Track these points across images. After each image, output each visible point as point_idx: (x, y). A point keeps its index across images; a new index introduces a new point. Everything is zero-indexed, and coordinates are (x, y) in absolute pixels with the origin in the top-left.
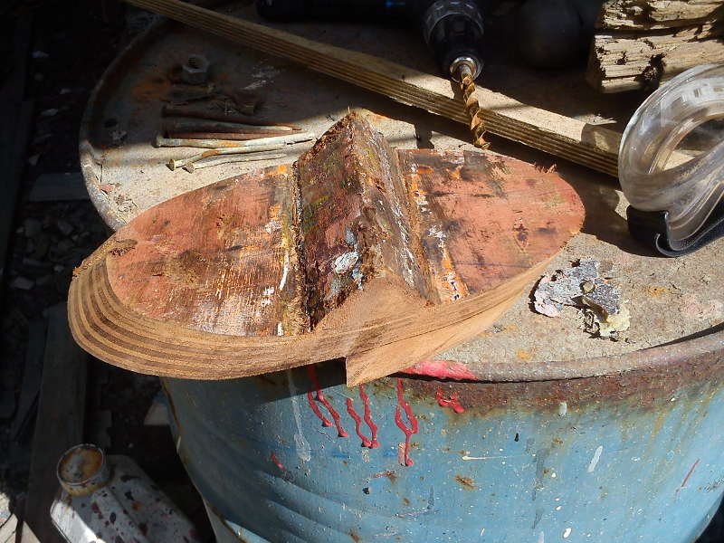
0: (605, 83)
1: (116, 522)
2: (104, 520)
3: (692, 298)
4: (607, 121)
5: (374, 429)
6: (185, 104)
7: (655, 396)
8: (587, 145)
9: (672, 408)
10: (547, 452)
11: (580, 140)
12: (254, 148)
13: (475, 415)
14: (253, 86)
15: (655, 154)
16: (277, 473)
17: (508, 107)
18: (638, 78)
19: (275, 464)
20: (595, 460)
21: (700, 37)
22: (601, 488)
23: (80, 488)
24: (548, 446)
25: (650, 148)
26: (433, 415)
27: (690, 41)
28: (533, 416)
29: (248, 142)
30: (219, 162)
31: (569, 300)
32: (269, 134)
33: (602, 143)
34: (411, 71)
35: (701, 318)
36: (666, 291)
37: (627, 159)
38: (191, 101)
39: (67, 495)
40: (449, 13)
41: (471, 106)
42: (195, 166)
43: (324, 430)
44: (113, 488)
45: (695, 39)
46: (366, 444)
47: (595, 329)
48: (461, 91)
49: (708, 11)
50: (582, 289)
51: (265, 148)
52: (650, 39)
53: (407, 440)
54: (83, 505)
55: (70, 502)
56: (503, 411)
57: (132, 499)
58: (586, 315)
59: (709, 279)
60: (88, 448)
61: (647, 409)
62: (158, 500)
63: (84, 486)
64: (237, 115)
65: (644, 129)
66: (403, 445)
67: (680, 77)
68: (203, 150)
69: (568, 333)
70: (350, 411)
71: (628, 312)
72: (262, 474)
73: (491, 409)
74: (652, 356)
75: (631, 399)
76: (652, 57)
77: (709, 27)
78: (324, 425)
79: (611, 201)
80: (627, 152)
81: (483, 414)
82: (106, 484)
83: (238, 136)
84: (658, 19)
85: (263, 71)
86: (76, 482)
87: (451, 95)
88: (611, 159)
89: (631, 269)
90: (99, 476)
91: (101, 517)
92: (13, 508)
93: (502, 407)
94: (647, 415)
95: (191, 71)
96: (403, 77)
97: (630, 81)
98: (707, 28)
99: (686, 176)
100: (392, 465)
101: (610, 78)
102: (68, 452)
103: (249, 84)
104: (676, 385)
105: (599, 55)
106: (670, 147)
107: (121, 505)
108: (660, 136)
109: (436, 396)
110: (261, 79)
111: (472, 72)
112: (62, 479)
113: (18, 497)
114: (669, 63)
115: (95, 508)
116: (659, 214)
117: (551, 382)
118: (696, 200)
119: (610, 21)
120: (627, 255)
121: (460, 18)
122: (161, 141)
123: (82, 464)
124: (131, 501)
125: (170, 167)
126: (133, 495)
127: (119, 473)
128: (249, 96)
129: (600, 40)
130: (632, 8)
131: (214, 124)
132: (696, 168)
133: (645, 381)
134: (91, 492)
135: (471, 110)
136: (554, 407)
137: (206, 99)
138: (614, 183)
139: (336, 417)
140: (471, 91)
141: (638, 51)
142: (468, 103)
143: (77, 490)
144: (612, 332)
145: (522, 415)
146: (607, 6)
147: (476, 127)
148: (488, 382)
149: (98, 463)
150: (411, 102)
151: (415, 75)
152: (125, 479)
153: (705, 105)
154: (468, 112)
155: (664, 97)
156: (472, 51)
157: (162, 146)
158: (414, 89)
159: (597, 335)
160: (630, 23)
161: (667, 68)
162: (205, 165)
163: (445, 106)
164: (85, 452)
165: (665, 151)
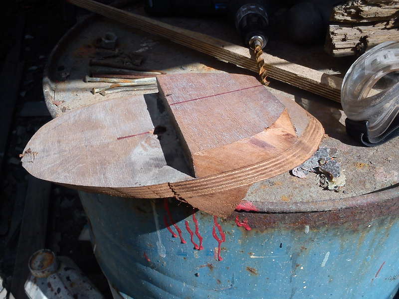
0: (335, 51)
1: (60, 294)
2: (54, 292)
3: (381, 170)
4: (336, 73)
5: (201, 239)
6: (102, 59)
7: (359, 223)
8: (324, 85)
9: (368, 231)
10: (298, 255)
11: (320, 82)
12: (139, 83)
13: (257, 232)
14: (140, 50)
15: (362, 90)
16: (147, 264)
17: (281, 64)
18: (353, 49)
19: (146, 259)
20: (326, 259)
21: (388, 27)
22: (329, 276)
23: (41, 273)
24: (298, 250)
25: (359, 87)
26: (234, 231)
27: (382, 29)
28: (290, 234)
29: (136, 80)
30: (119, 90)
31: (312, 169)
32: (148, 76)
33: (332, 84)
34: (227, 43)
35: (386, 180)
36: (367, 165)
37: (345, 93)
38: (105, 58)
39: (34, 278)
40: (249, 12)
41: (260, 62)
42: (106, 92)
43: (173, 240)
44: (60, 274)
45: (385, 28)
46: (196, 247)
47: (325, 185)
48: (254, 54)
49: (392, 12)
50: (319, 163)
51: (146, 83)
52: (360, 27)
53: (219, 246)
54: (43, 283)
55: (35, 281)
56: (273, 230)
57: (70, 280)
58: (321, 177)
59: (391, 159)
60: (46, 252)
61: (355, 231)
62: (84, 282)
63: (43, 272)
64: (131, 66)
65: (355, 76)
66: (217, 249)
67: (376, 48)
68: (111, 84)
69: (310, 187)
70: (188, 229)
71: (345, 176)
72: (139, 265)
73: (266, 229)
74: (358, 200)
75: (346, 225)
76: (361, 38)
77: (393, 22)
78: (173, 236)
79: (337, 116)
80: (346, 89)
81: (262, 231)
82: (56, 272)
83: (131, 77)
84: (364, 17)
85: (147, 43)
86: (39, 270)
87: (249, 56)
88: (337, 92)
89: (347, 153)
90: (52, 268)
91: (52, 290)
92: (4, 285)
93: (273, 228)
94: (355, 234)
95: (107, 41)
96: (223, 46)
97: (349, 50)
98: (392, 22)
99: (378, 101)
100: (211, 260)
101: (337, 49)
102: (35, 253)
103: (138, 49)
104: (371, 217)
105: (332, 36)
106: (370, 86)
107: (64, 284)
108: (364, 80)
109: (235, 220)
110: (145, 47)
111: (261, 44)
112: (32, 269)
113: (8, 279)
114: (371, 41)
115: (49, 285)
116: (363, 123)
117: (300, 214)
118: (384, 115)
119: (338, 17)
120: (345, 145)
121: (255, 15)
122: (88, 79)
123: (43, 260)
124: (69, 282)
125: (92, 92)
126: (70, 278)
127: (63, 266)
128: (138, 56)
129: (332, 28)
130: (350, 10)
131: (118, 70)
132: (384, 96)
133: (353, 214)
134: (47, 276)
135: (260, 64)
136: (302, 228)
137: (114, 56)
138: (339, 106)
139: (180, 232)
140: (260, 54)
141: (353, 34)
142: (258, 61)
143: (39, 274)
144: (335, 187)
145: (283, 232)
146: (336, 9)
147: (262, 74)
148: (265, 213)
149: (52, 260)
150: (227, 60)
151: (230, 45)
152: (66, 269)
153: (390, 63)
154: (258, 66)
155: (367, 59)
156: (261, 32)
157: (89, 82)
158: (229, 53)
159: (326, 189)
160: (349, 18)
161: (370, 44)
162: (112, 92)
163: (246, 62)
164: (45, 254)
165: (367, 88)
